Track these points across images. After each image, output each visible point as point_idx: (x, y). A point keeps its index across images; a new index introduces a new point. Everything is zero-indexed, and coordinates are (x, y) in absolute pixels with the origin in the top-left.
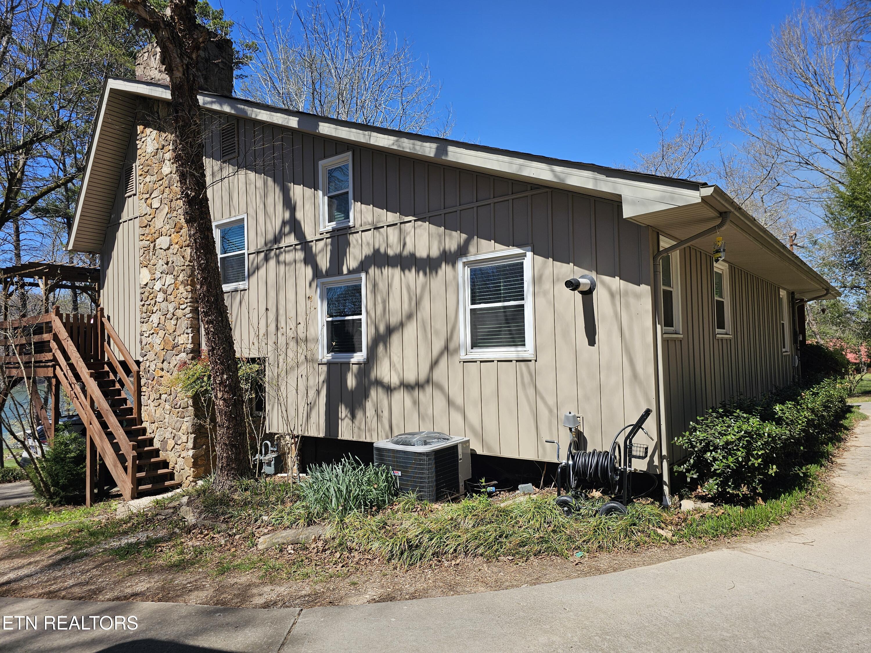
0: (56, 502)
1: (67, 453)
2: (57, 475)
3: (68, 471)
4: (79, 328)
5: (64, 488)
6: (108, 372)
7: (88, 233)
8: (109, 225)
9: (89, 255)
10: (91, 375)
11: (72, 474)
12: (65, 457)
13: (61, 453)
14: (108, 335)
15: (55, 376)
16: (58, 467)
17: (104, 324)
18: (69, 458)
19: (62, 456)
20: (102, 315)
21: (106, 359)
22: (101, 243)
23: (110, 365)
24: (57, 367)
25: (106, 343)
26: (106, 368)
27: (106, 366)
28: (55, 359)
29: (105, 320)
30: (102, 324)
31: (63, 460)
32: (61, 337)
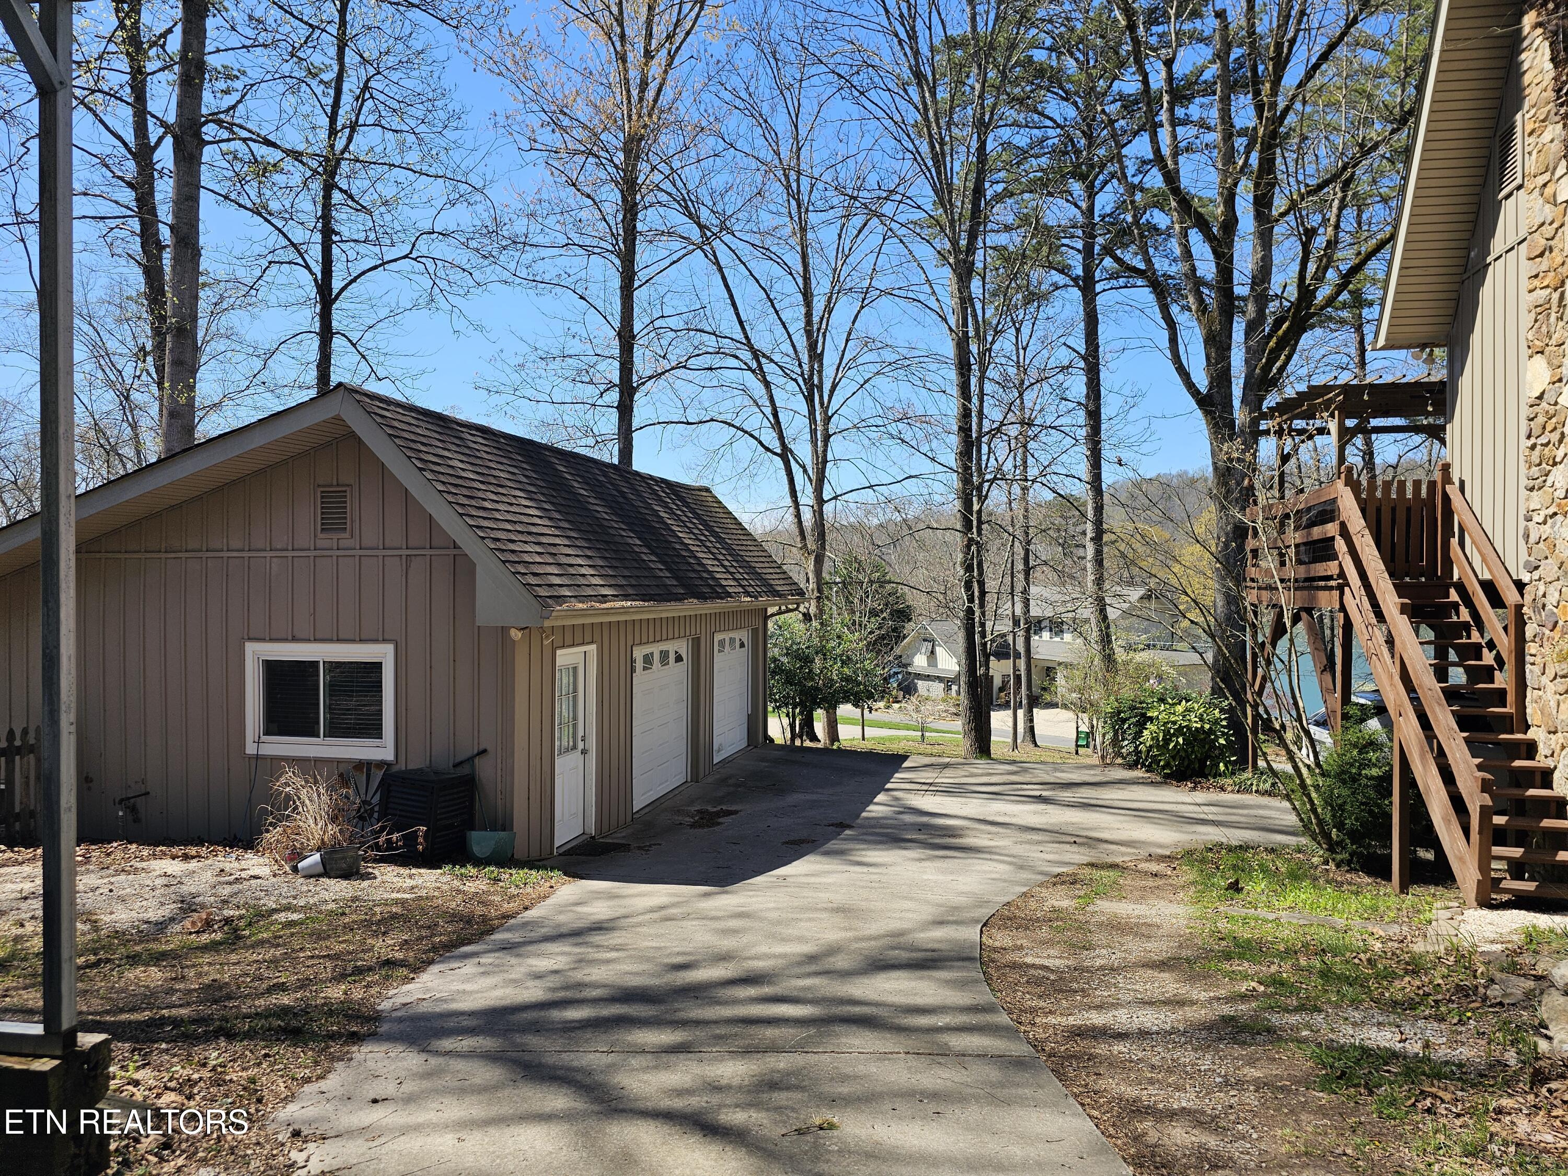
0: (1342, 861)
1: (1362, 766)
2: (1341, 807)
3: (1362, 804)
4: (1394, 509)
5: (1354, 835)
6: (1455, 606)
7: (1417, 304)
8: (1465, 276)
9: (1423, 350)
10: (1403, 610)
11: (1371, 812)
12: (1360, 774)
13: (1352, 765)
14: (1460, 524)
15: (1343, 608)
16: (1345, 792)
17: (1450, 500)
18: (1366, 776)
19: (1354, 771)
20: (1447, 479)
21: (1456, 577)
22: (1448, 319)
23: (1461, 588)
24: (1347, 589)
25: (1454, 541)
26: (1454, 596)
27: (1452, 591)
28: (1342, 574)
29: (1453, 491)
30: (1446, 499)
31: (1354, 779)
32: (1352, 529)
